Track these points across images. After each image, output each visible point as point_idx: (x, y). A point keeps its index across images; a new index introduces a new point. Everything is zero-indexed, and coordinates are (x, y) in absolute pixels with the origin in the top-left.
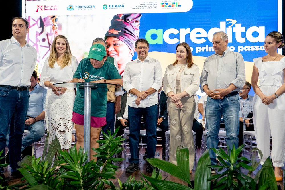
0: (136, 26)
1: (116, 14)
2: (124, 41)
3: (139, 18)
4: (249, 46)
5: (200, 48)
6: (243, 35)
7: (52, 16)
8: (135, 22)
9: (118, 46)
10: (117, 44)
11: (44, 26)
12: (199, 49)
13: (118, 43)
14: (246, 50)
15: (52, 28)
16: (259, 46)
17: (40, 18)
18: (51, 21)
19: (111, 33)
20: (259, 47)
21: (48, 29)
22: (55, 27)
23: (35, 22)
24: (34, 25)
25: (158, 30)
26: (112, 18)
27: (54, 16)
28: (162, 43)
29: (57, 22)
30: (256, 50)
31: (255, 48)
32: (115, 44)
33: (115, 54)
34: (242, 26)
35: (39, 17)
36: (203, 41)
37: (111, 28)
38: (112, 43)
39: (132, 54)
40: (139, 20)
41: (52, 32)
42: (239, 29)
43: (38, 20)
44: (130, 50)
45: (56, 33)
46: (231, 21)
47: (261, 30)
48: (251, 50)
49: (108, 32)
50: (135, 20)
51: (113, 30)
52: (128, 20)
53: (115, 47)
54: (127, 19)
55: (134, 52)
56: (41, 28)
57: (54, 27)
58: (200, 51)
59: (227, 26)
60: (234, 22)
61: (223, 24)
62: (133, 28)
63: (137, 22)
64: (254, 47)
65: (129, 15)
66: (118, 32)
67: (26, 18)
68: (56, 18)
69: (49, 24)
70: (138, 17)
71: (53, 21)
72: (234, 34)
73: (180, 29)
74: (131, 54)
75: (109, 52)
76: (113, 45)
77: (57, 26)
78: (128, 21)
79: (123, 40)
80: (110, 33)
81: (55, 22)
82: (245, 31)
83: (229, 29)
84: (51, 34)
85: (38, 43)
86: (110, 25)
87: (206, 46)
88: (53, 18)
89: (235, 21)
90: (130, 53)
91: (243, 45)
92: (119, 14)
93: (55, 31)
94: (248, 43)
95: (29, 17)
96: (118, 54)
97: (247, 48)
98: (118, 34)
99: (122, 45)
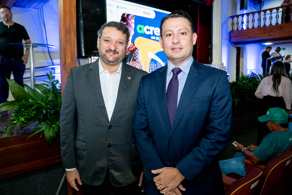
25: (142, 25)
28: (144, 33)
36: (159, 34)
37: (121, 20)
54: (128, 17)
63: (133, 19)
73: (151, 27)
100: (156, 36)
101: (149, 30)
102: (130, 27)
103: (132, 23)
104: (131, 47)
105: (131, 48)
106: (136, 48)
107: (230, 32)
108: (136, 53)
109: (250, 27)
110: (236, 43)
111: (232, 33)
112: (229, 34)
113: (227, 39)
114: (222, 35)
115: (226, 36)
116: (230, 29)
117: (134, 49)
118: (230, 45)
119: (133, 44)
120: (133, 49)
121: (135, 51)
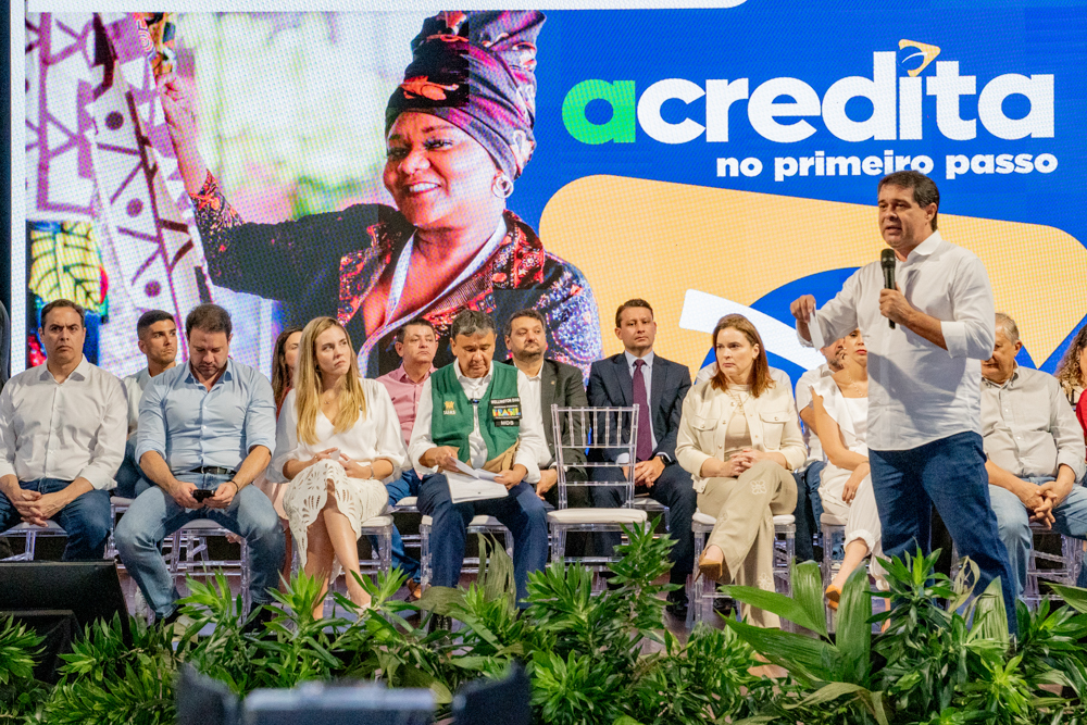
0: (521, 64)
1: (435, 13)
2: (471, 130)
3: (536, 31)
4: (993, 156)
5: (790, 161)
6: (968, 107)
7: (150, 14)
8: (515, 48)
9: (445, 152)
10: (441, 144)
11: (116, 57)
12: (786, 167)
13: (447, 139)
14: (978, 170)
15: (150, 67)
16: (1030, 157)
17: (97, 22)
18: (145, 37)
19: (414, 94)
20: (1033, 161)
21: (132, 72)
22: (164, 63)
23: (72, 41)
24: (68, 51)
25: (615, 82)
27: (157, 17)
28: (633, 140)
29: (175, 43)
30: (1018, 170)
31: (1013, 161)
32: (431, 140)
33: (433, 186)
34: (962, 73)
35: (91, 18)
36: (804, 131)
37: (412, 73)
38: (419, 138)
39: (504, 185)
40: (535, 39)
41: (152, 86)
42: (950, 82)
43: (85, 33)
44: (498, 167)
45: (171, 92)
46: (920, 51)
47: (1040, 89)
48: (999, 170)
49: (400, 90)
50: (515, 39)
51: (424, 81)
52: (488, 38)
53: (431, 155)
54: (482, 35)
55: (516, 178)
56: (101, 68)
57: (159, 66)
58: (791, 172)
59: (901, 71)
60: (929, 52)
61: (884, 61)
62: (509, 72)
63: (528, 47)
64: (1010, 157)
65: (494, 16)
66: (445, 92)
67: (30, 20)
68: (168, 25)
69: (139, 52)
70: (529, 26)
71: (155, 35)
72: (929, 104)
73: (709, 82)
74: (500, 187)
75: (408, 176)
76: (424, 144)
77: (172, 61)
78: (488, 44)
79: (465, 126)
80: (409, 93)
81: (165, 41)
82: (974, 92)
83: (912, 83)
84: (147, 95)
85: (89, 134)
87: (818, 153)
88: (154, 25)
89: (936, 51)
90: (499, 179)
91: (968, 148)
92: (449, 12)
93: (163, 81)
94: (985, 143)
95: (45, 17)
96: (444, 187)
97: (982, 164)
98: (444, 97)
99: (462, 144)
100: (769, 151)
101: (697, 111)
102: (496, 108)
103: (516, 78)
104: (503, 259)
105: (507, 270)
106: (554, 269)
108: (555, 305)
117: (533, 271)
119: (520, 236)
120: (519, 273)
121: (546, 287)
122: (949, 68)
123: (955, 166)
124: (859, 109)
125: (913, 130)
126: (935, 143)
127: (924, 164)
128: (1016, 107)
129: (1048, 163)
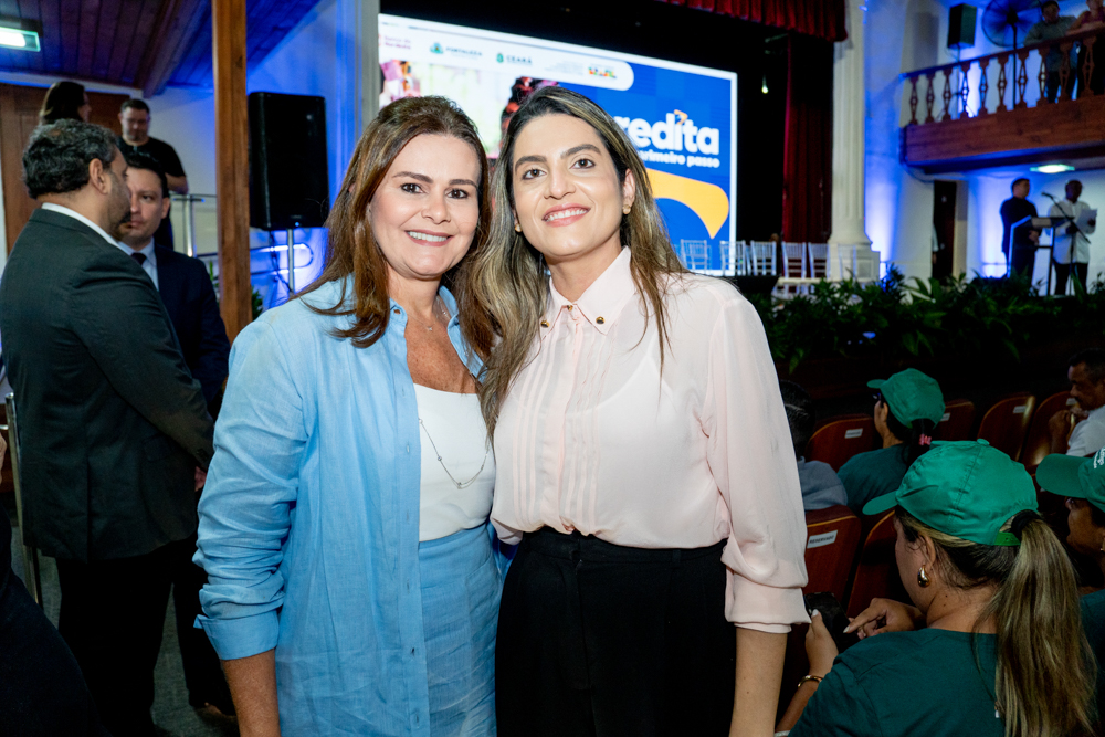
1: (518, 76)
4: (701, 159)
6: (694, 139)
14: (697, 164)
18: (398, 70)
20: (712, 162)
26: (512, 82)
27: (403, 63)
30: (707, 165)
31: (707, 161)
36: (645, 143)
37: (511, 100)
42: (689, 128)
46: (681, 115)
47: (714, 134)
48: (702, 164)
51: (516, 104)
60: (683, 116)
61: (670, 117)
65: (539, 81)
71: (403, 70)
72: (684, 136)
82: (697, 133)
83: (678, 128)
86: (509, 94)
89: (686, 116)
91: (695, 155)
93: (407, 92)
94: (699, 154)
97: (698, 161)
107: (904, 130)
109: (992, 108)
110: (928, 169)
111: (909, 133)
112: (900, 137)
113: (892, 156)
114: (868, 141)
115: (885, 143)
116: (903, 119)
118: (906, 176)
122: (690, 123)
123: (692, 161)
124: (663, 136)
125: (679, 148)
126: (685, 152)
127: (681, 160)
128: (708, 141)
129: (715, 163)
